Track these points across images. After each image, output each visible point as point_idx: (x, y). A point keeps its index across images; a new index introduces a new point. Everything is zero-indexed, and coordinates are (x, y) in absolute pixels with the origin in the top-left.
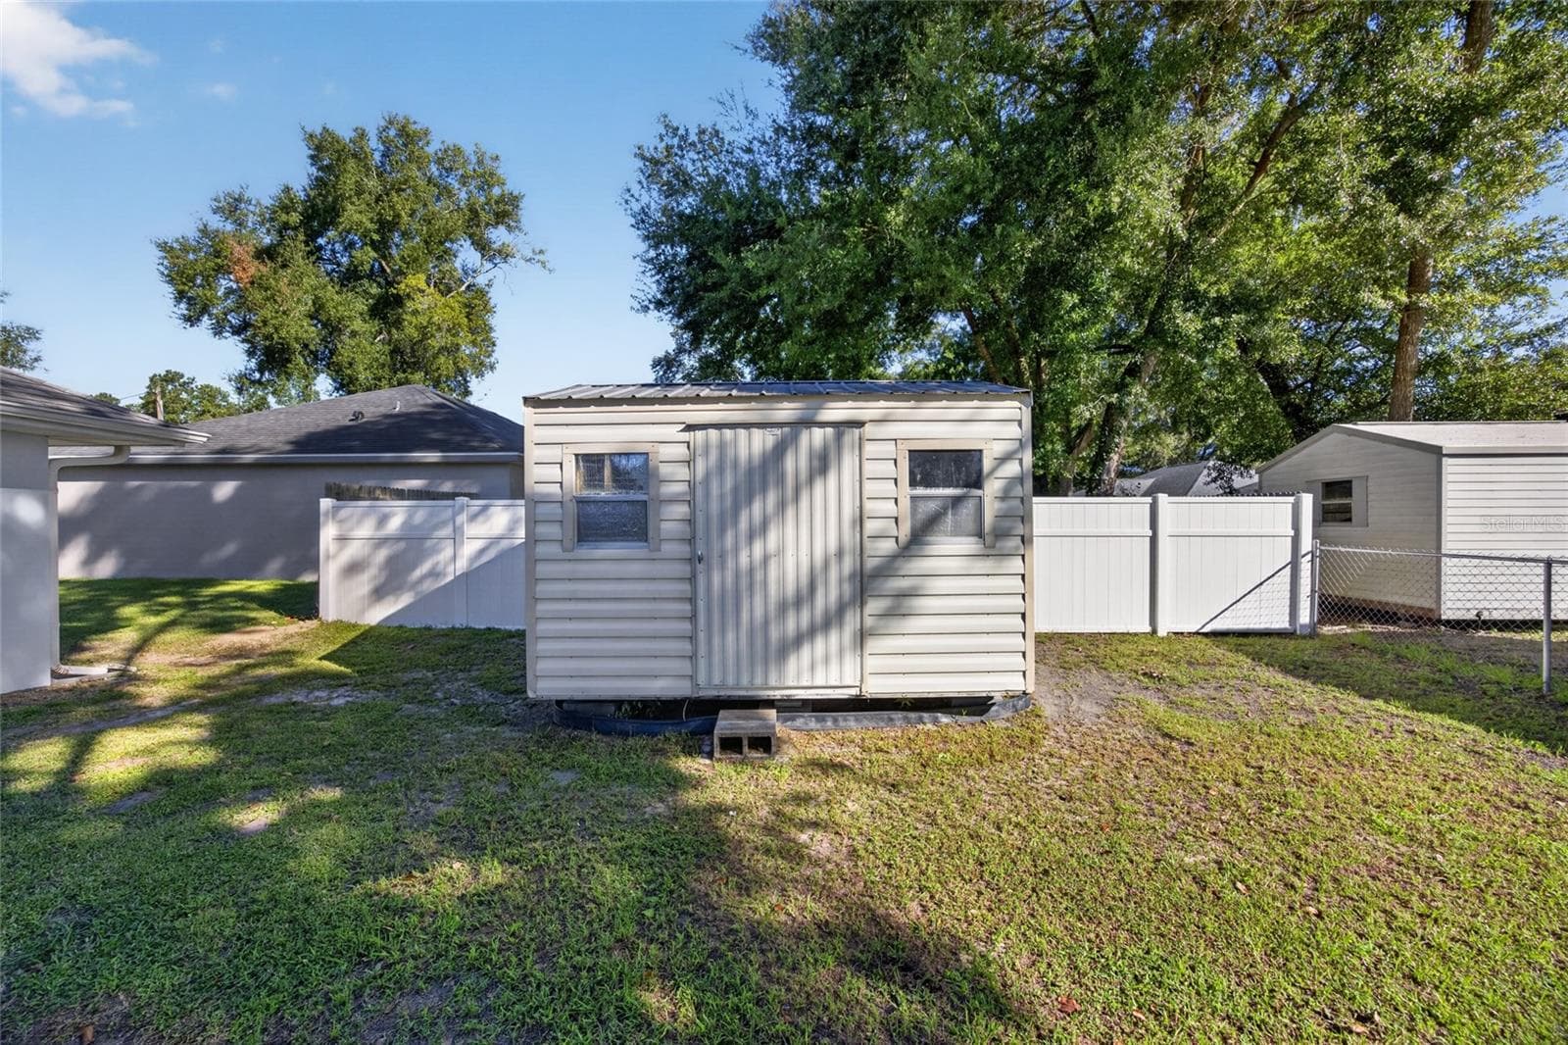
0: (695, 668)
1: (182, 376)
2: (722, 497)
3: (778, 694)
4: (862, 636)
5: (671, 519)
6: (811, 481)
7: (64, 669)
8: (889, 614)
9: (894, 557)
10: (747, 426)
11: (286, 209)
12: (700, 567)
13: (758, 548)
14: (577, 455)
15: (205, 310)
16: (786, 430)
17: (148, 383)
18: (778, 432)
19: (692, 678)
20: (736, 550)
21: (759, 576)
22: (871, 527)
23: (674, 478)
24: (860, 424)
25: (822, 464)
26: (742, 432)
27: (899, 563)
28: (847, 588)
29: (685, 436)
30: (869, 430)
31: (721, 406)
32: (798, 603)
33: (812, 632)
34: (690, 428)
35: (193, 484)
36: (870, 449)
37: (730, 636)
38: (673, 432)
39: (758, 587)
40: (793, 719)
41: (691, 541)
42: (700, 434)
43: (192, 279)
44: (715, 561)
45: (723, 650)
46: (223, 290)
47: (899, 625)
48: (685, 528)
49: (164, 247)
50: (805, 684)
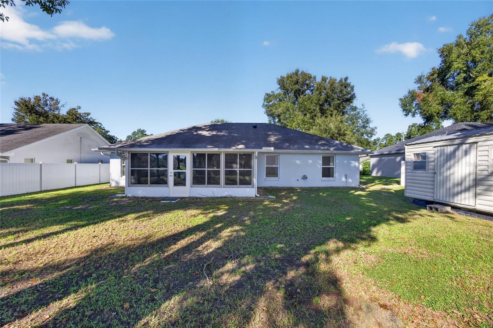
0: (434, 195)
1: (417, 124)
2: (440, 161)
3: (453, 204)
4: (476, 195)
5: (431, 166)
6: (462, 158)
7: (360, 185)
8: (486, 190)
9: (488, 176)
10: (446, 146)
11: (433, 75)
12: (436, 175)
13: (448, 172)
14: (414, 154)
15: (410, 111)
16: (456, 146)
17: (408, 128)
18: (454, 146)
19: (433, 197)
20: (443, 172)
21: (448, 178)
22: (479, 168)
23: (432, 157)
24: (477, 143)
25: (466, 153)
26: (445, 147)
27: (490, 177)
28: (471, 182)
29: (434, 149)
30: (479, 144)
31: (441, 142)
32: (458, 185)
33: (461, 192)
34: (435, 147)
35: (393, 158)
36: (479, 149)
37: (441, 191)
38: (431, 148)
39: (448, 180)
40: (459, 211)
41: (434, 170)
42: (436, 148)
43: (406, 106)
44: (439, 174)
45: (440, 193)
46: (414, 104)
47: (489, 193)
48: (433, 167)
49: (401, 99)
50: (459, 203)
